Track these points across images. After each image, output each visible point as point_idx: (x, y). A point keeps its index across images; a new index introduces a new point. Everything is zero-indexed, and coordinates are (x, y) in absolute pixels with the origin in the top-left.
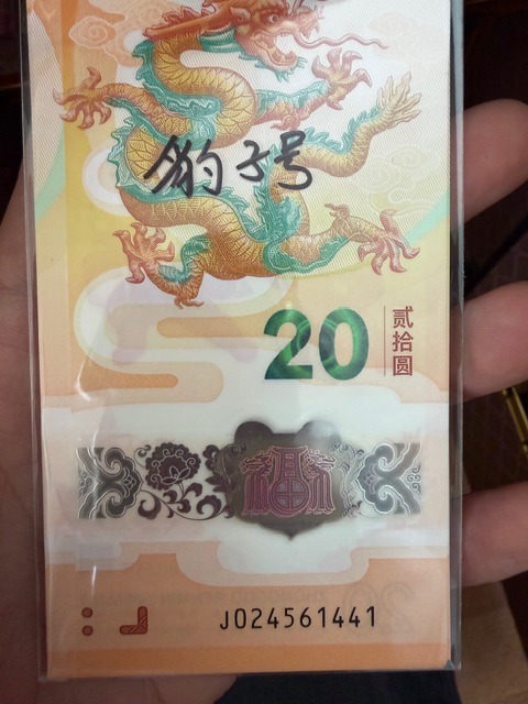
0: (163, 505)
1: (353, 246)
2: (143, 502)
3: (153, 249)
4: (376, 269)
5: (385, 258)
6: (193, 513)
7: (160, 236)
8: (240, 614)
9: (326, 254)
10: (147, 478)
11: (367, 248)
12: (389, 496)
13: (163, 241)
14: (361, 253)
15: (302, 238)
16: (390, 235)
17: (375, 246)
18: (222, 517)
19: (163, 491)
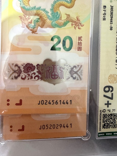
0: (27, 77)
1: (70, 23)
2: (22, 76)
3: (27, 21)
4: (75, 28)
5: (77, 26)
6: (33, 79)
7: (29, 18)
8: (43, 101)
9: (65, 24)
10: (23, 71)
11: (73, 24)
12: (76, 76)
13: (30, 19)
14: (72, 25)
15: (60, 21)
16: (78, 21)
17: (75, 23)
18: (40, 80)
19: (27, 74)
